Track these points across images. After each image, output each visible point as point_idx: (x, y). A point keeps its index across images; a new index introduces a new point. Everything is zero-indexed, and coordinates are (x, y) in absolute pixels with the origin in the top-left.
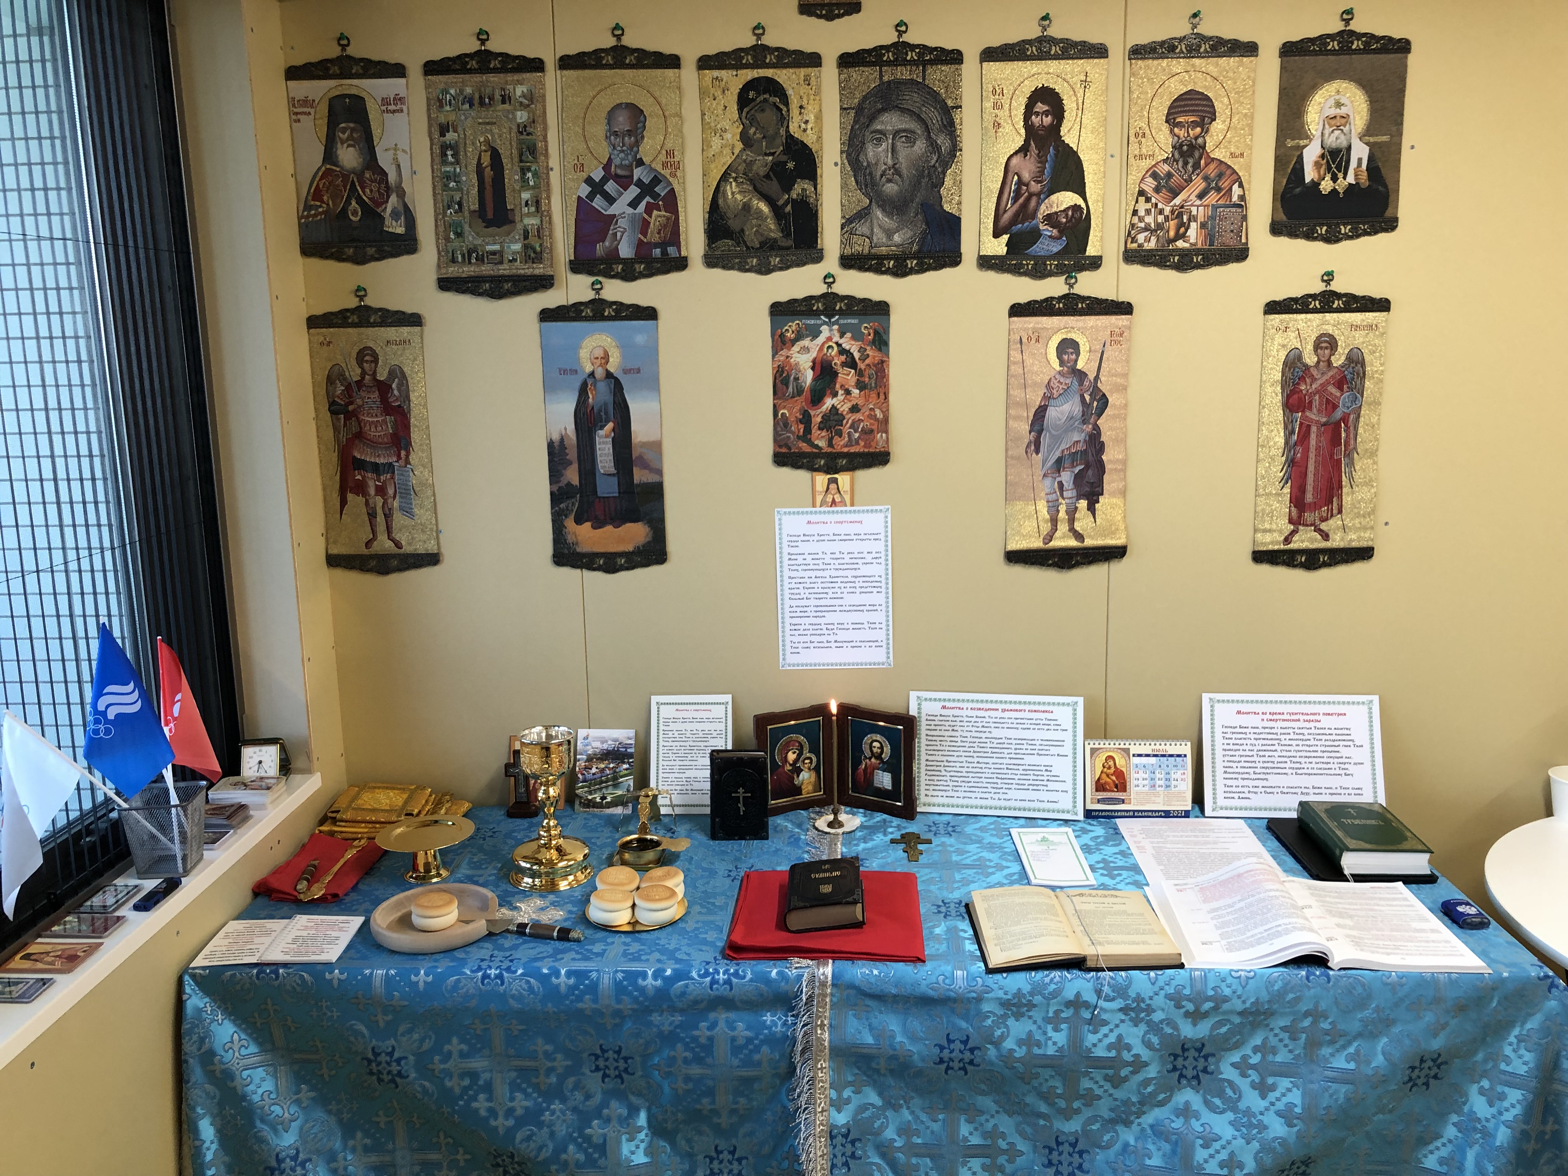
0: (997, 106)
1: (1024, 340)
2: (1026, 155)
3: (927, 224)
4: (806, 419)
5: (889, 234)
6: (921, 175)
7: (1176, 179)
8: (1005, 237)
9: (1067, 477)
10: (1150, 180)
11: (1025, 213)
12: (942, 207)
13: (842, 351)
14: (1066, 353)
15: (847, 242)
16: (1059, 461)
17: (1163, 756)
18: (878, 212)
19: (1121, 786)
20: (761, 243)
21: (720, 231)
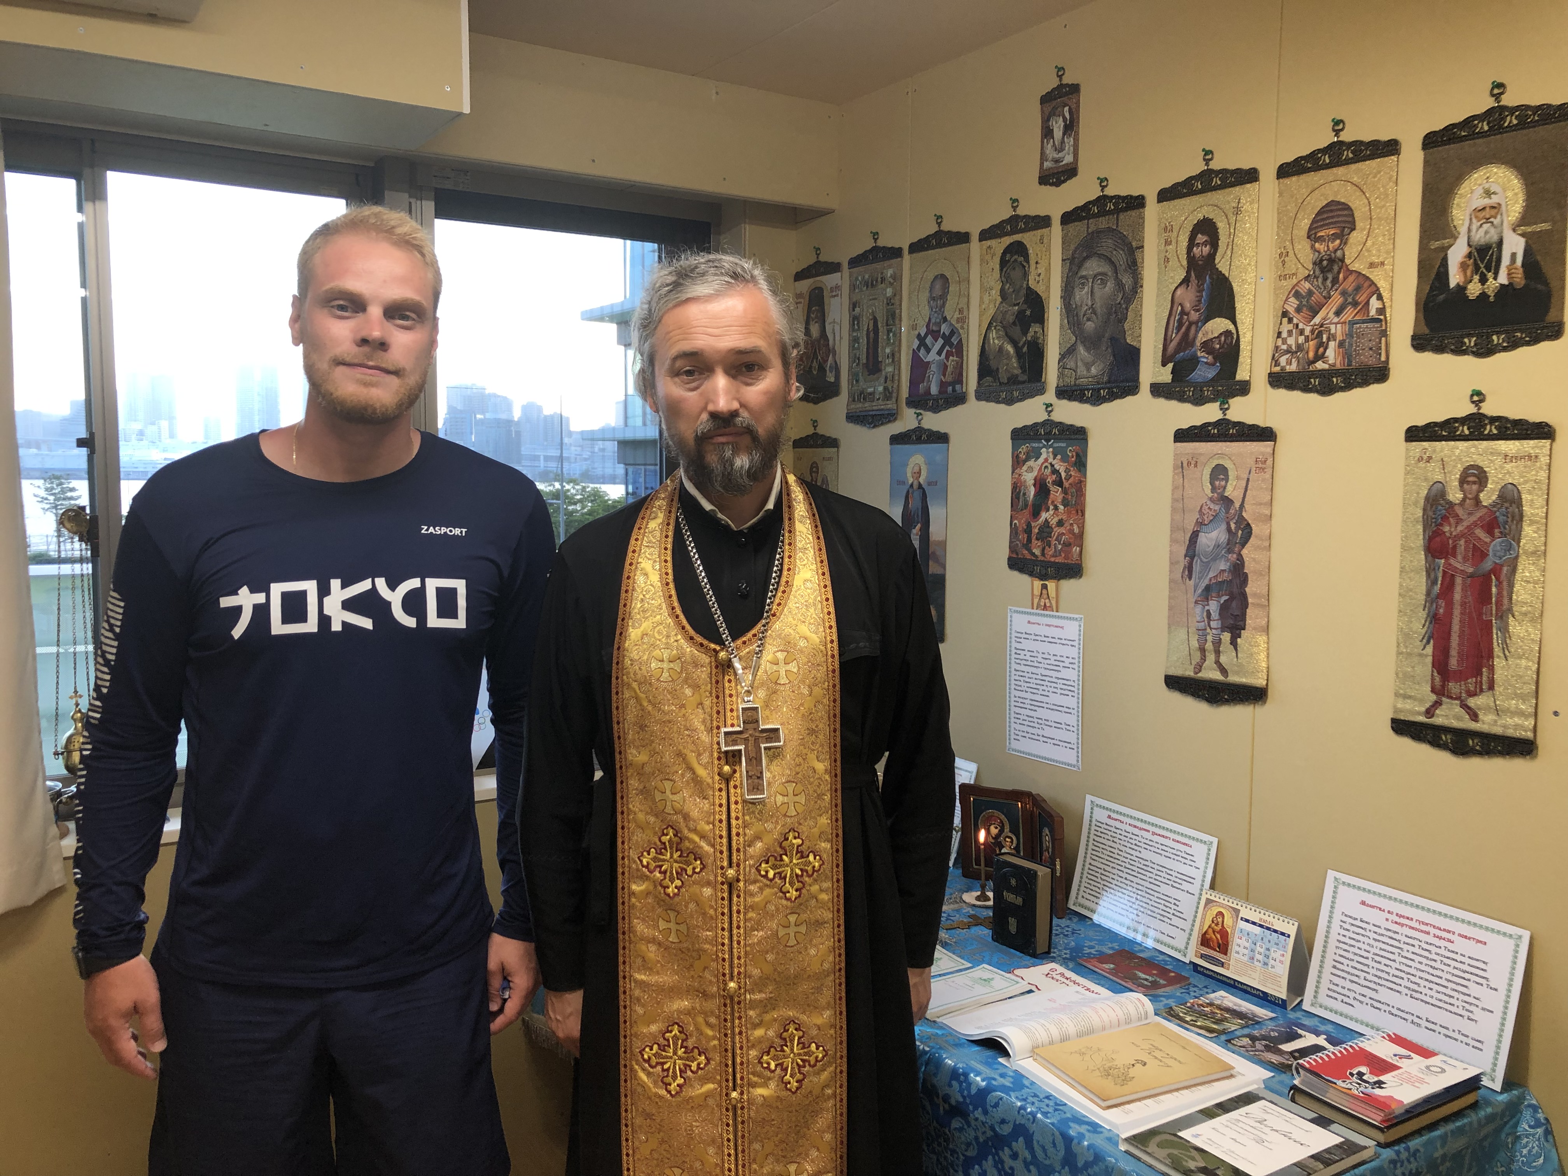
0: (1168, 243)
1: (1185, 465)
2: (1188, 286)
3: (1114, 356)
4: (1028, 530)
5: (1088, 367)
6: (1110, 314)
7: (1316, 297)
8: (1170, 366)
9: (1213, 606)
10: (1292, 300)
11: (1186, 342)
12: (1126, 340)
13: (1055, 472)
14: (1218, 479)
15: (1061, 375)
16: (1208, 589)
17: (1268, 929)
18: (1081, 349)
19: (1224, 947)
20: (1008, 379)
21: (985, 370)
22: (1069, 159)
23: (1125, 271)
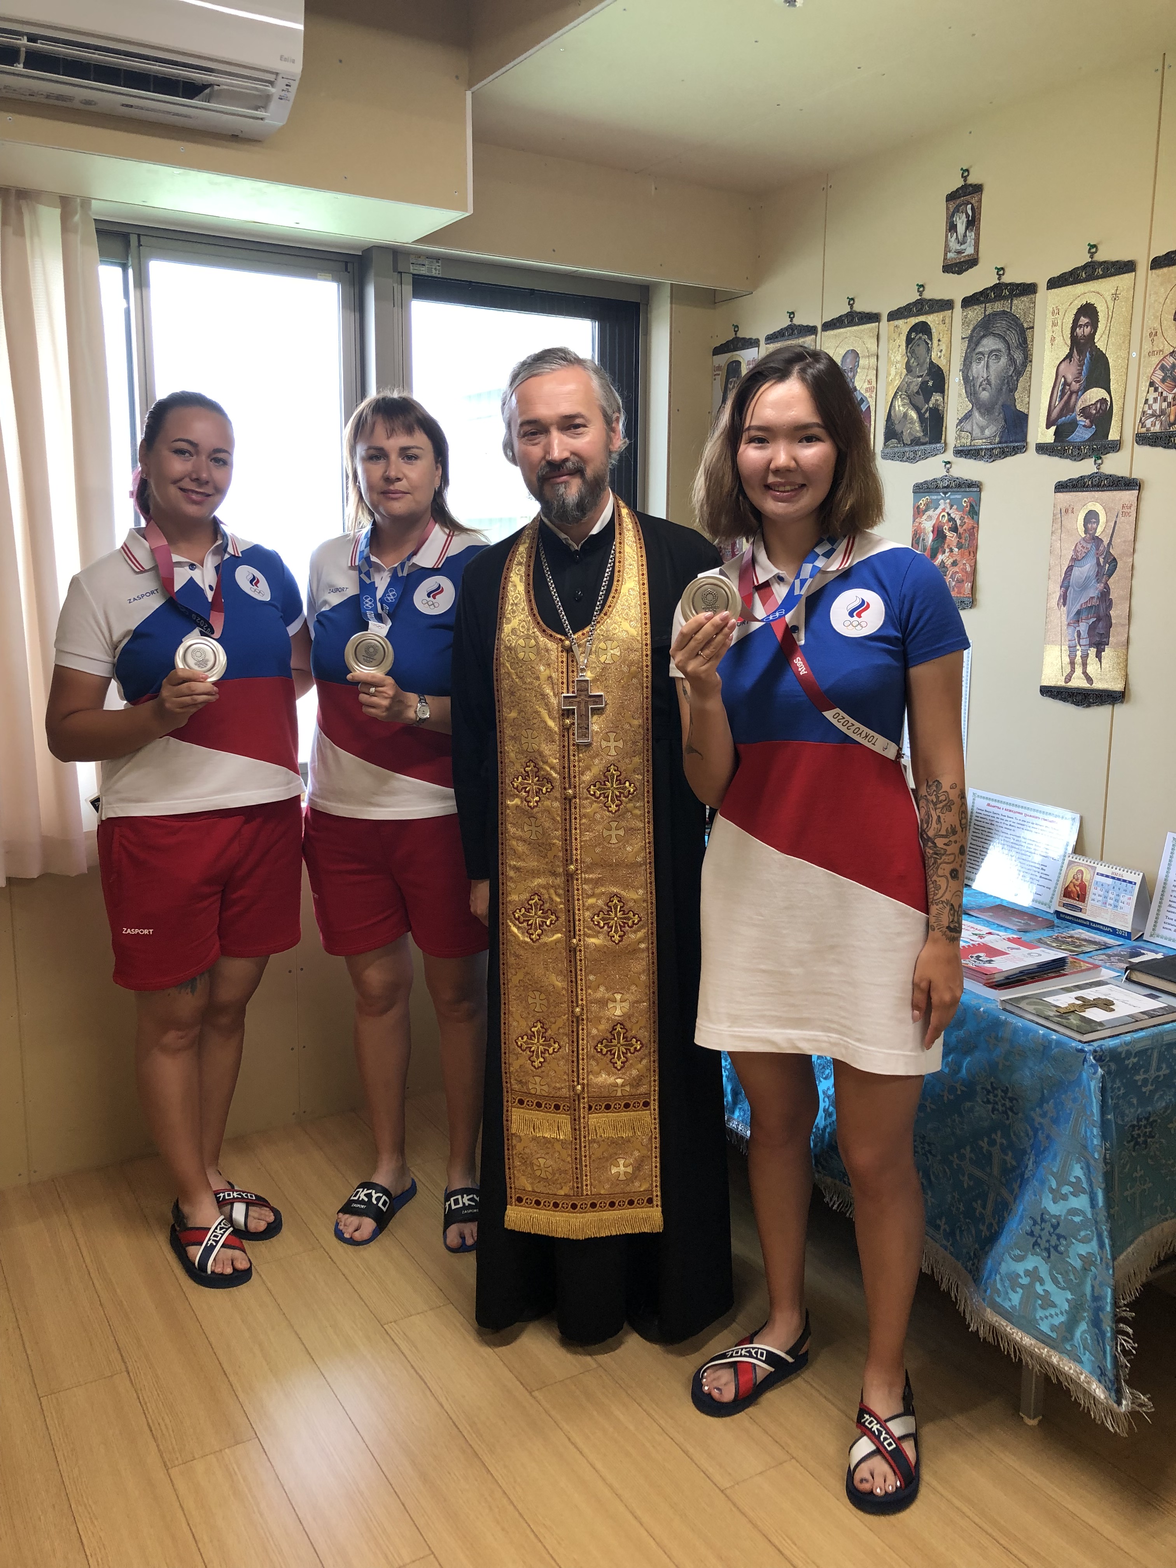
0: (1054, 324)
1: (1063, 511)
2: (1071, 361)
3: (1005, 421)
5: (982, 429)
6: (1003, 384)
8: (1053, 428)
9: (1083, 627)
10: (1159, 372)
11: (1067, 408)
12: (1015, 406)
13: (951, 519)
14: (1090, 522)
15: (959, 437)
16: (1078, 613)
17: (1119, 879)
18: (976, 414)
19: (1082, 897)
20: (911, 440)
21: (891, 433)
22: (970, 250)
23: (1017, 348)
